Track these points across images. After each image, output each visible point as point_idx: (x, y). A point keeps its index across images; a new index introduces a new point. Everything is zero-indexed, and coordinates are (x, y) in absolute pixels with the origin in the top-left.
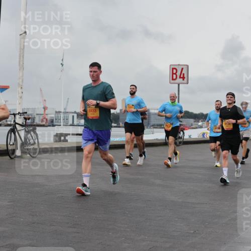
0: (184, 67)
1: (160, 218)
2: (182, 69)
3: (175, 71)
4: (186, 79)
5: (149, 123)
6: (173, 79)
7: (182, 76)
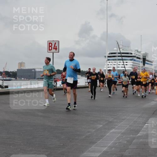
0: (56, 42)
1: (42, 136)
2: (55, 43)
3: (50, 45)
4: (57, 50)
5: (35, 77)
6: (49, 50)
7: (55, 48)
